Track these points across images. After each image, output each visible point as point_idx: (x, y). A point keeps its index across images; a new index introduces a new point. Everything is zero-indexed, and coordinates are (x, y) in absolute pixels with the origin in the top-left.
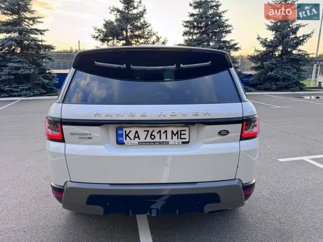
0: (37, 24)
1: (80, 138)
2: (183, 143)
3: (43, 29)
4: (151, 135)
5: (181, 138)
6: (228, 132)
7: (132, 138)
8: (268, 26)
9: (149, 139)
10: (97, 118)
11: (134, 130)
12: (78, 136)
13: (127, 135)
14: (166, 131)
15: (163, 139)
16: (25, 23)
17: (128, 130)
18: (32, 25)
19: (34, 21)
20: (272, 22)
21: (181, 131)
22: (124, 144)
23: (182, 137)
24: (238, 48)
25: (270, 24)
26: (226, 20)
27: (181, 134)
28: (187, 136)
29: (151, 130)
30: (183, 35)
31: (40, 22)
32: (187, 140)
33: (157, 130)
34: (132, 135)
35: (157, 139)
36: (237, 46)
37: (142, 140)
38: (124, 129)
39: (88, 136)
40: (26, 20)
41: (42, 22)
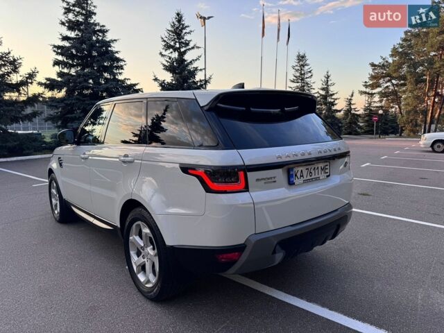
1: (265, 183)
2: (327, 176)
4: (310, 172)
5: (326, 173)
8: (164, 65)
9: (309, 177)
10: (280, 160)
11: (300, 169)
12: (263, 181)
13: (296, 175)
14: (318, 168)
15: (317, 176)
17: (297, 170)
20: (168, 62)
21: (325, 166)
22: (294, 184)
23: (326, 171)
24: (139, 90)
25: (167, 64)
26: (117, 52)
27: (326, 169)
28: (328, 170)
30: (54, 66)
32: (329, 174)
33: (313, 167)
34: (299, 175)
35: (313, 176)
36: (137, 87)
37: (305, 178)
38: (294, 170)
39: (273, 180)
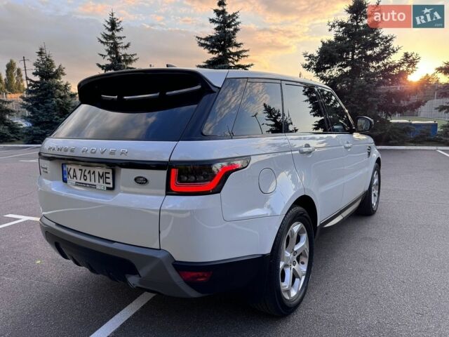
0: (243, 58)
1: (44, 172)
2: (108, 188)
3: (248, 64)
4: (84, 175)
5: (106, 183)
6: (146, 180)
7: (72, 176)
9: (83, 181)
10: (49, 152)
12: (43, 170)
13: (69, 173)
14: (94, 172)
16: (230, 60)
17: (69, 167)
18: (237, 61)
19: (238, 56)
21: (106, 173)
22: (67, 182)
23: (108, 180)
27: (106, 178)
28: (110, 181)
29: (84, 168)
31: (244, 56)
32: (111, 186)
33: (88, 169)
34: (72, 173)
35: (88, 182)
37: (79, 181)
38: (67, 166)
39: (46, 170)
40: (232, 56)
41: (247, 56)
